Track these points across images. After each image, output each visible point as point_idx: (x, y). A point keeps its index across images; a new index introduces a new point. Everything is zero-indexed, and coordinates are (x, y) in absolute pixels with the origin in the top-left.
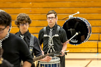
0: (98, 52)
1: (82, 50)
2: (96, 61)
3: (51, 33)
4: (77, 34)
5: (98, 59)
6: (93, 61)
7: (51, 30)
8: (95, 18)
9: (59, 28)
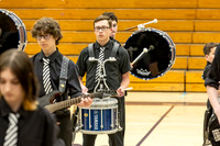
0: (185, 91)
1: (157, 87)
2: (182, 107)
3: (102, 55)
4: (145, 50)
5: (185, 104)
6: (176, 108)
7: (102, 50)
8: (181, 28)
9: (116, 45)
